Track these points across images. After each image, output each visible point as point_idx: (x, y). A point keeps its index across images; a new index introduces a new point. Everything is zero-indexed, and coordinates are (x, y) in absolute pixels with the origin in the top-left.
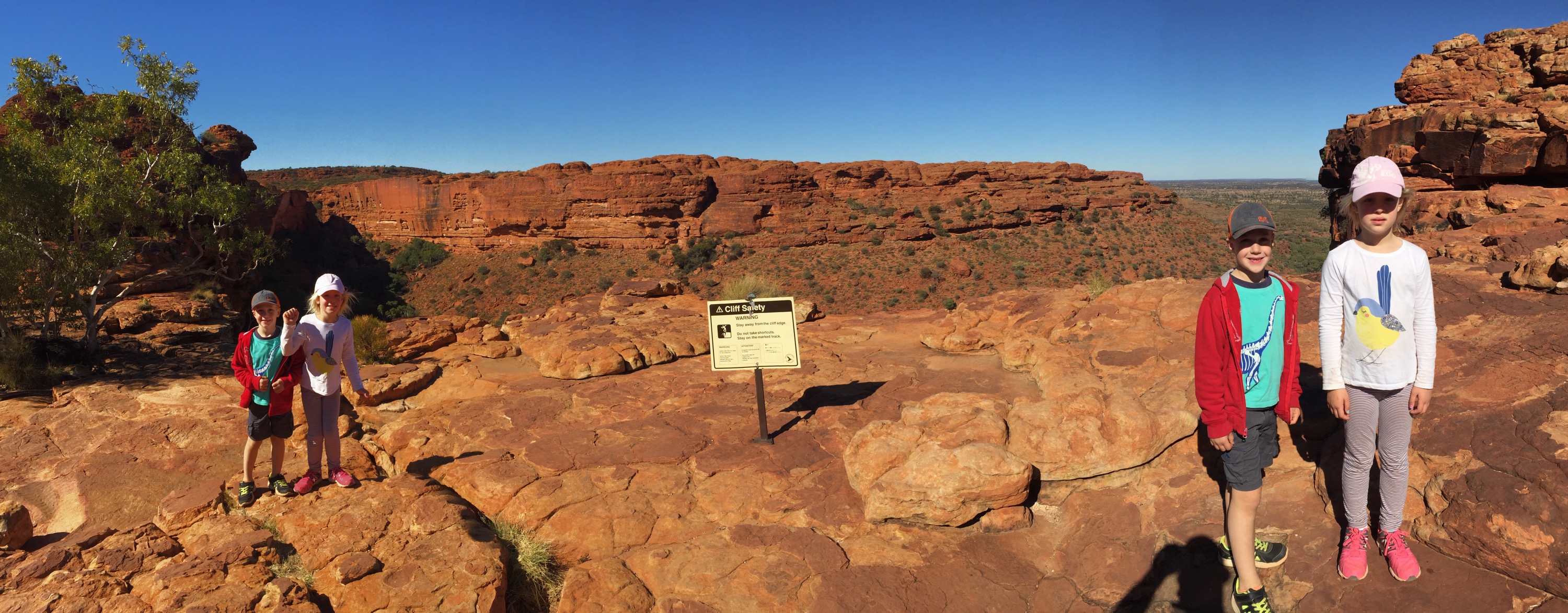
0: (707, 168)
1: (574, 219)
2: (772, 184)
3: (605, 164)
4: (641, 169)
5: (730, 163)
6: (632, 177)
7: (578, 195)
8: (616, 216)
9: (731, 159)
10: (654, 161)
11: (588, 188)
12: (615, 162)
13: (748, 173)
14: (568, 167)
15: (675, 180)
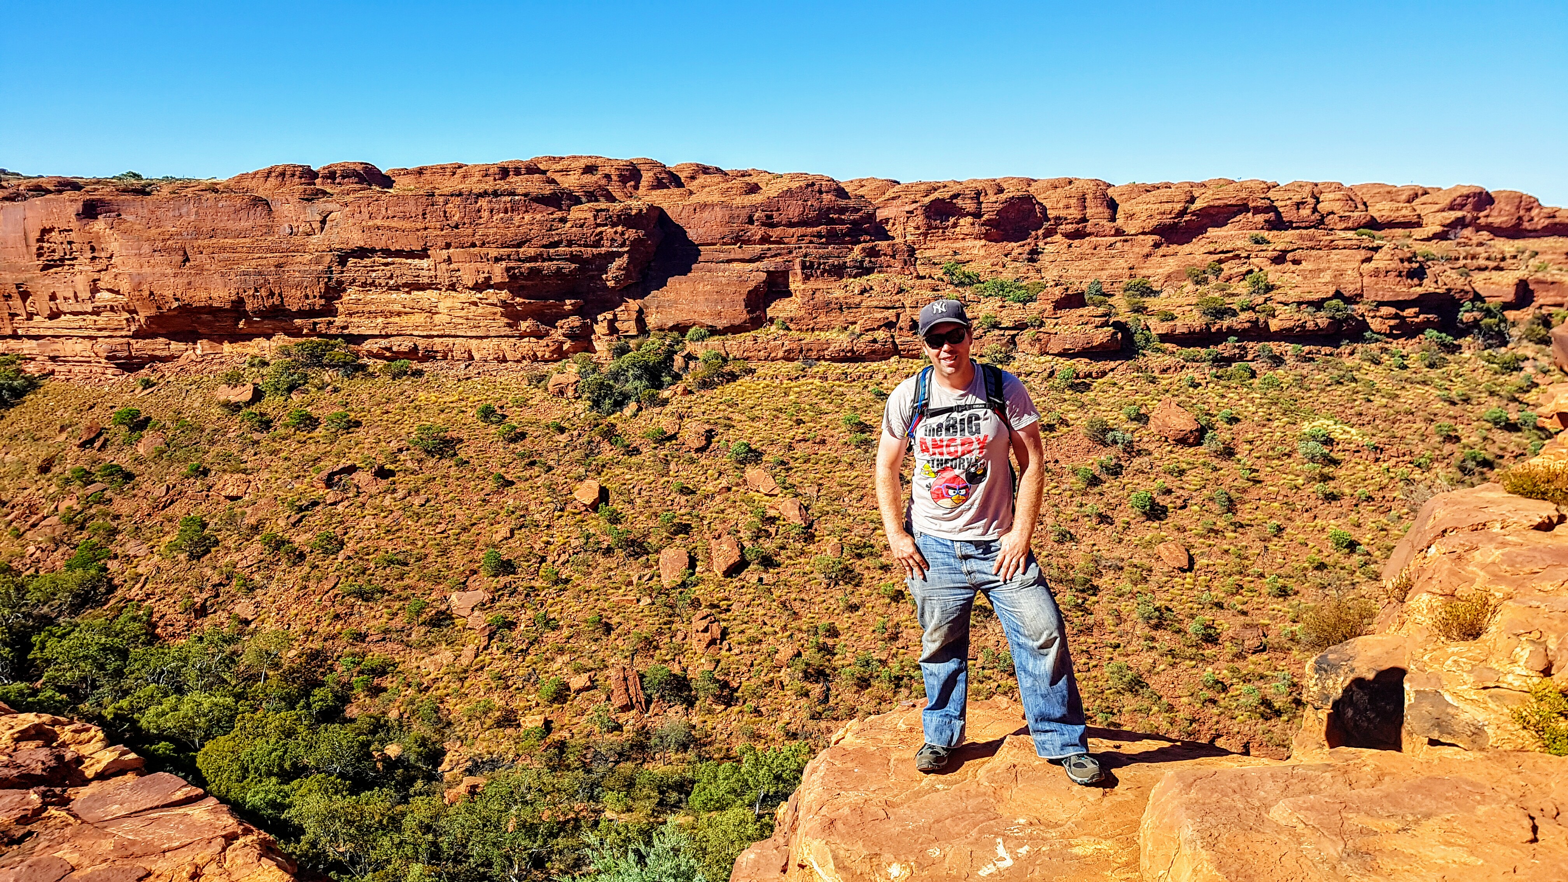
0: (653, 188)
1: (351, 294)
2: (791, 225)
3: (420, 172)
4: (502, 185)
5: (701, 179)
6: (483, 203)
7: (357, 239)
8: (452, 287)
9: (706, 170)
10: (532, 169)
11: (379, 222)
12: (443, 168)
13: (739, 201)
14: (331, 175)
15: (577, 213)
